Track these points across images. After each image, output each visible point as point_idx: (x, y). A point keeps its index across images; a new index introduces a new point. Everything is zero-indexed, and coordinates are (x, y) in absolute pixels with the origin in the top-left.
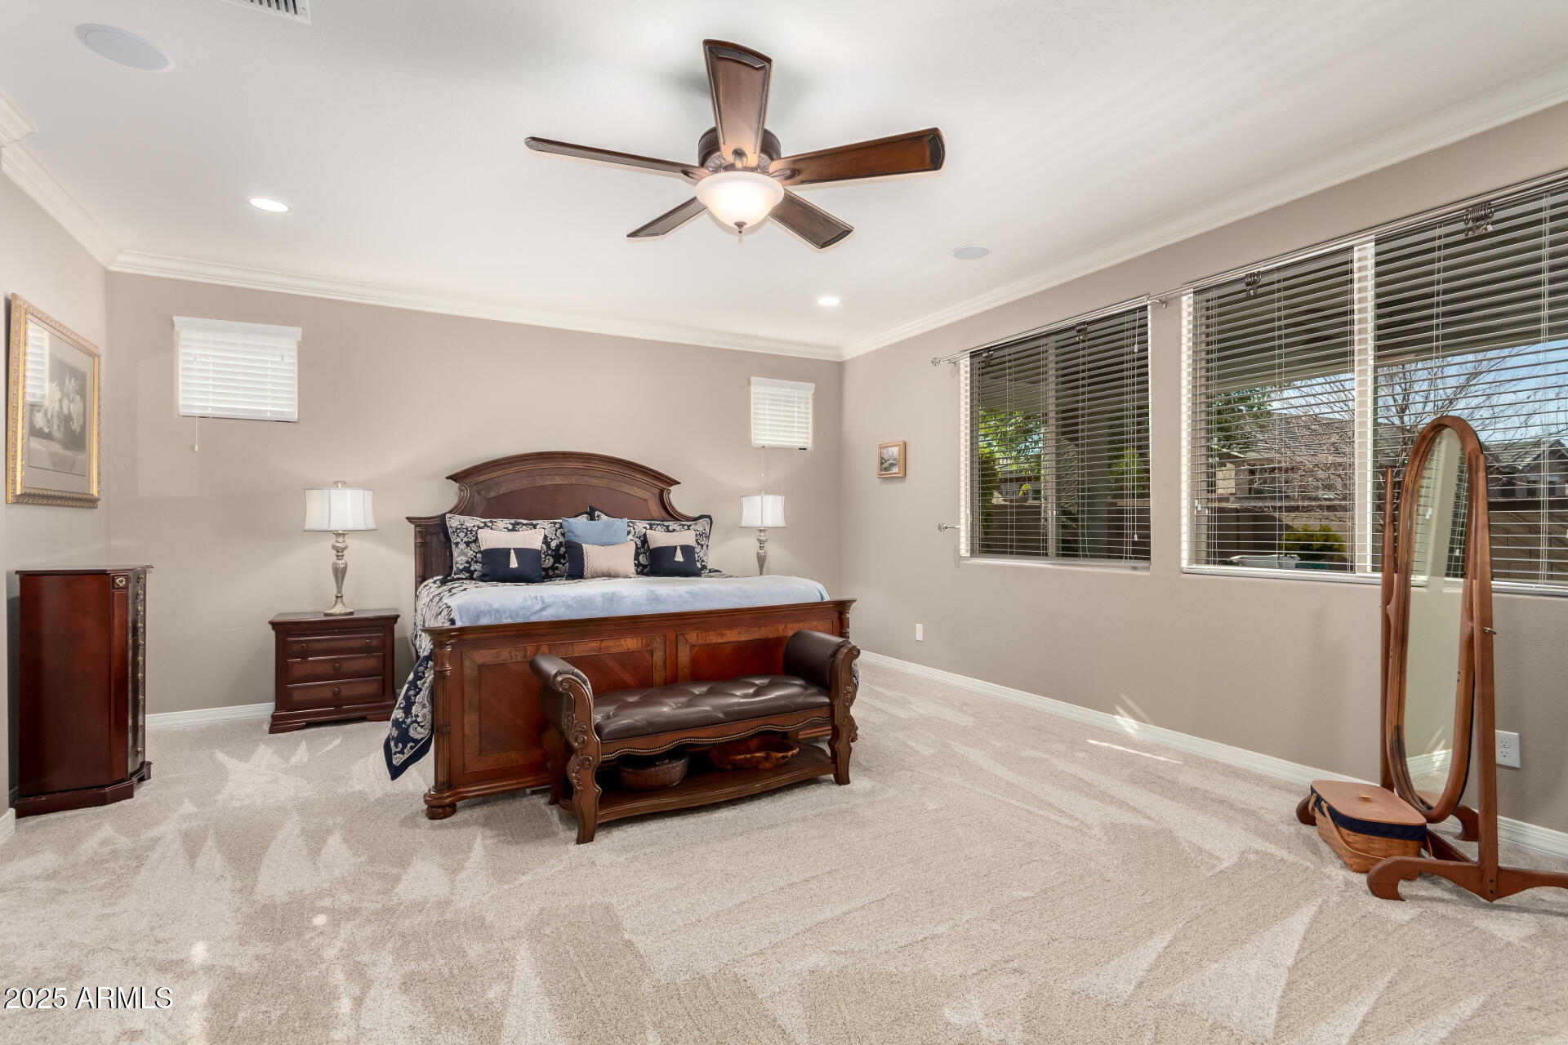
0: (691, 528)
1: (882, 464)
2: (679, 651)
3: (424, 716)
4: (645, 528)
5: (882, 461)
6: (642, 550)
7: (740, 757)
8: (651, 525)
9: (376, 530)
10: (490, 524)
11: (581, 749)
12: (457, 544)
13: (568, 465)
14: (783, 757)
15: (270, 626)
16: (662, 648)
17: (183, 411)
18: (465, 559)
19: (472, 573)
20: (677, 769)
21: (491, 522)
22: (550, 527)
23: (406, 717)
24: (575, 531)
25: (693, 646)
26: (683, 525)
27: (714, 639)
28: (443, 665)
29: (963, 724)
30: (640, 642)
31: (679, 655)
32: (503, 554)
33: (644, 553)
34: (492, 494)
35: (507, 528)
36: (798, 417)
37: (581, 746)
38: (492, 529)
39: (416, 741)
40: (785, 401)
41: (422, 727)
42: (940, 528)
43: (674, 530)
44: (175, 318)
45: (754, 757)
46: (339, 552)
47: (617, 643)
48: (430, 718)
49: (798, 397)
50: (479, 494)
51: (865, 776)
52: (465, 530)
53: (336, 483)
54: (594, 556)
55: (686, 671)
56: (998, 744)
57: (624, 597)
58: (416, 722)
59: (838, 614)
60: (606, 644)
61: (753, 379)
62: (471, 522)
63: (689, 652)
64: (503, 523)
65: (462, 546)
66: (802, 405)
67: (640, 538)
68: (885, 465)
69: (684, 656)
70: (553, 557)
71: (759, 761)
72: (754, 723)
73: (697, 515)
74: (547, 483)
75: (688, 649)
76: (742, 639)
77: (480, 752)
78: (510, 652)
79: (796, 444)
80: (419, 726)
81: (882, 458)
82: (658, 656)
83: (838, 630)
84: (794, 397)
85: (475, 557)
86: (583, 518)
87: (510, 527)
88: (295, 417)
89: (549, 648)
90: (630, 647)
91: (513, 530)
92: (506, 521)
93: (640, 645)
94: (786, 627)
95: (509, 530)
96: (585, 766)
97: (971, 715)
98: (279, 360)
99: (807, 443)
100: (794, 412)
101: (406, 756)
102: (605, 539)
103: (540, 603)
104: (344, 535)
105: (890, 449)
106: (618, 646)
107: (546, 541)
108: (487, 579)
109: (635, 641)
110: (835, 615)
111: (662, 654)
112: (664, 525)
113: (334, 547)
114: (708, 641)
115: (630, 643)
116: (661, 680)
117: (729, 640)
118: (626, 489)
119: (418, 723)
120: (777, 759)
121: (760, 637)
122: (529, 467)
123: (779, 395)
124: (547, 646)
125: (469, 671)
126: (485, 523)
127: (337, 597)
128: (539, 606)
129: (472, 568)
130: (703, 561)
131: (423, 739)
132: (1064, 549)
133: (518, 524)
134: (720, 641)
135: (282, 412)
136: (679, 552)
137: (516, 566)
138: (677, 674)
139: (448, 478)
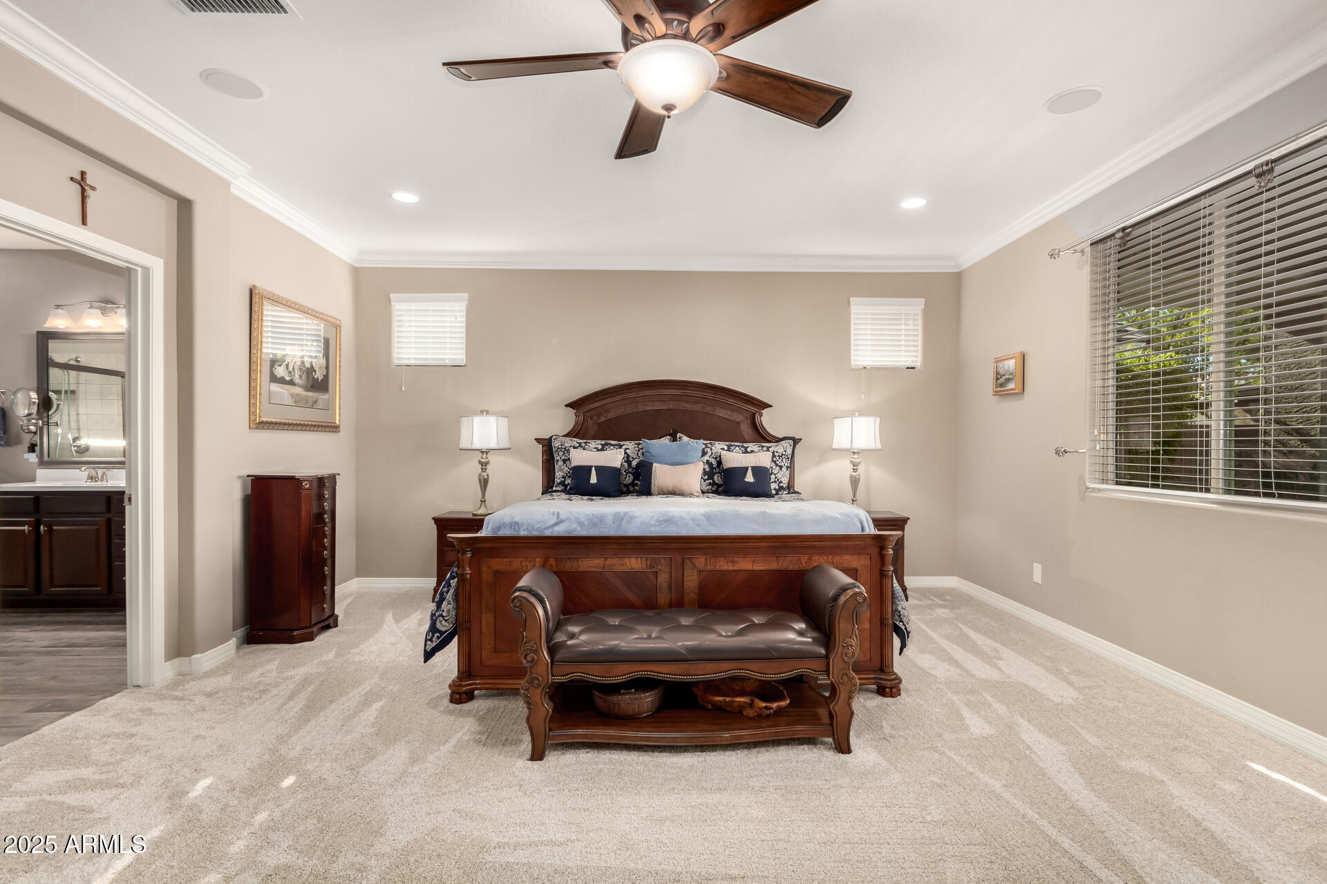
0: (770, 449)
1: (997, 379)
2: (685, 575)
3: (448, 611)
4: (723, 449)
5: (998, 376)
6: (718, 470)
7: (718, 698)
8: (729, 447)
9: (510, 449)
10: (583, 445)
11: (531, 667)
12: (558, 461)
13: (667, 392)
14: (766, 708)
15: (433, 522)
16: (667, 570)
17: (396, 362)
18: (562, 474)
19: (566, 486)
20: (647, 700)
21: (586, 443)
22: (634, 448)
23: (437, 611)
24: (651, 451)
25: (700, 572)
26: (763, 447)
27: (724, 565)
28: (464, 569)
29: (1058, 700)
30: (644, 563)
31: (685, 579)
32: (586, 470)
33: (719, 473)
34: (603, 419)
35: (596, 448)
36: (906, 335)
37: (529, 665)
38: (584, 449)
39: (442, 633)
40: (890, 319)
41: (446, 621)
42: (1057, 452)
43: (752, 452)
44: (391, 295)
45: (734, 702)
46: (484, 465)
47: (621, 562)
48: (454, 614)
49: (906, 314)
50: (591, 419)
51: (876, 747)
52: (563, 450)
53: (482, 412)
54: (662, 474)
55: (694, 596)
56: (1093, 740)
57: (635, 517)
58: (441, 615)
59: (878, 550)
60: (609, 562)
61: (852, 299)
62: (569, 442)
63: (696, 577)
64: (594, 444)
65: (560, 463)
66: (910, 322)
67: (716, 458)
68: (1001, 382)
69: (691, 580)
70: (633, 474)
71: (742, 707)
72: (726, 665)
73: (781, 436)
74: (648, 408)
75: (696, 573)
76: (756, 568)
77: (495, 651)
78: (521, 562)
79: (902, 364)
80: (444, 619)
81: (998, 373)
82: (663, 578)
83: (879, 567)
84: (901, 314)
85: (569, 472)
86: (666, 440)
87: (600, 447)
88: (464, 362)
89: (556, 561)
90: (633, 566)
91: (602, 450)
92: (599, 442)
93: (644, 566)
94: (810, 559)
95: (598, 450)
96: (535, 685)
97: (1077, 689)
98: (453, 319)
99: (916, 361)
100: (901, 330)
101: (434, 644)
102: (677, 459)
103: (555, 518)
104: (487, 453)
105: (1006, 362)
106: (622, 565)
107: (628, 459)
108: (573, 492)
109: (639, 560)
110: (874, 551)
111: (667, 576)
112: (743, 446)
113: (480, 462)
114: (718, 568)
115: (634, 563)
116: (666, 603)
117: (741, 569)
118: (721, 413)
119: (443, 617)
120: (761, 709)
121: (780, 568)
122: (633, 395)
123: (884, 314)
124: (554, 559)
125: (486, 576)
126: (580, 444)
127: (482, 501)
128: (554, 520)
129: (566, 483)
130: (781, 482)
131: (446, 631)
132: (1237, 484)
133: (607, 444)
134: (731, 568)
135: (455, 359)
136: (750, 472)
137: (596, 482)
138: (683, 597)
139: (566, 406)
